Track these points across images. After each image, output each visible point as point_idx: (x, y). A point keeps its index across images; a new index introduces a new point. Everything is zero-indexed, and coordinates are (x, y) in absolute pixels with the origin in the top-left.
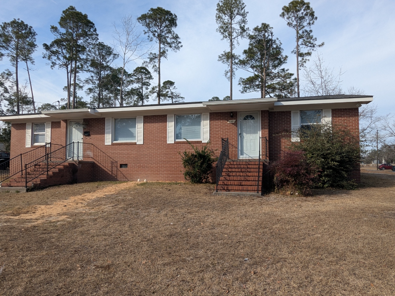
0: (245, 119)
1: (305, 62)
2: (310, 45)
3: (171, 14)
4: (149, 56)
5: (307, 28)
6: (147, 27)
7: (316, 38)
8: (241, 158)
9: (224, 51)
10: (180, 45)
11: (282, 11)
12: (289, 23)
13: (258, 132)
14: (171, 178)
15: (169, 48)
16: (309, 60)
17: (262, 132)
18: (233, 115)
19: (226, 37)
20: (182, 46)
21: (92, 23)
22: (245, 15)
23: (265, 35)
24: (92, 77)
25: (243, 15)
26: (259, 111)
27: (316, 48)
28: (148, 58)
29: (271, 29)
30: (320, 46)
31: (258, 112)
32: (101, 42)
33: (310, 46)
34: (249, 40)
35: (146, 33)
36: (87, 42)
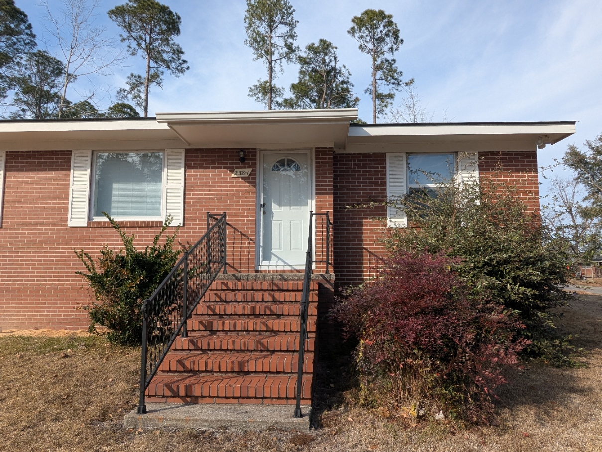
0: (276, 168)
1: (386, 106)
2: (393, 81)
3: (171, 13)
4: (128, 80)
5: (388, 56)
6: (125, 30)
7: (401, 72)
8: (263, 268)
9: (259, 79)
10: (185, 66)
11: (352, 25)
12: (361, 46)
13: (309, 201)
14: (74, 320)
15: (165, 69)
16: (391, 103)
17: (316, 201)
18: (245, 156)
19: (262, 57)
20: (188, 68)
21: (22, 14)
22: (294, 26)
23: (325, 60)
24: (24, 110)
25: (291, 25)
26: (311, 149)
27: (402, 87)
28: (127, 83)
29: (334, 49)
30: (407, 84)
31: (308, 152)
32: (42, 51)
33: (394, 83)
34: (299, 66)
35: (124, 40)
36: (13, 47)
